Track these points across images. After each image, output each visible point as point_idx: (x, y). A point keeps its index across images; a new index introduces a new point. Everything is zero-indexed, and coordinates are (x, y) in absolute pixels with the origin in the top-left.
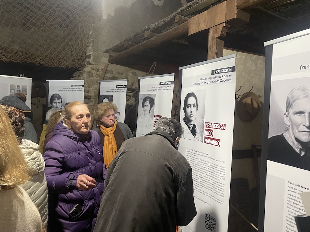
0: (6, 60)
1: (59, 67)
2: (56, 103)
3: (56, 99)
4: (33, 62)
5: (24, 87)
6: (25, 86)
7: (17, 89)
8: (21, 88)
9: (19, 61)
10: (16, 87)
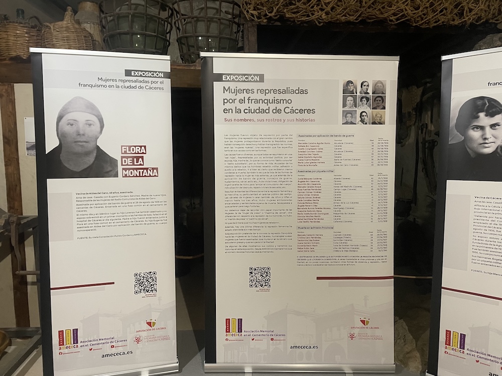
0: (324, 16)
1: (452, 23)
2: (482, 128)
3: (482, 115)
4: (386, 15)
5: (379, 85)
6: (382, 83)
7: (361, 93)
8: (370, 91)
9: (352, 18)
10: (359, 89)
